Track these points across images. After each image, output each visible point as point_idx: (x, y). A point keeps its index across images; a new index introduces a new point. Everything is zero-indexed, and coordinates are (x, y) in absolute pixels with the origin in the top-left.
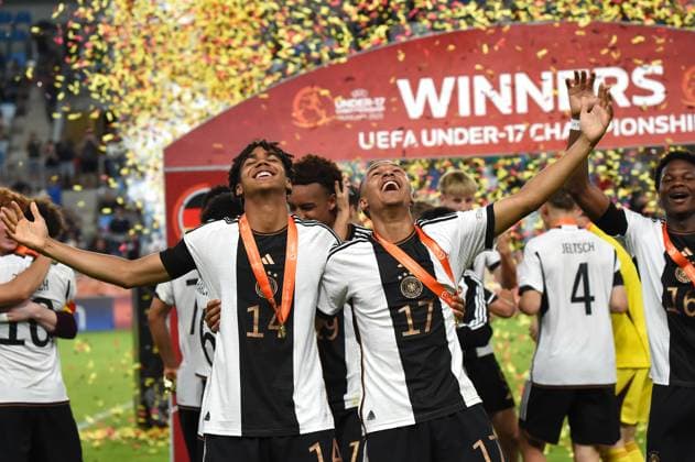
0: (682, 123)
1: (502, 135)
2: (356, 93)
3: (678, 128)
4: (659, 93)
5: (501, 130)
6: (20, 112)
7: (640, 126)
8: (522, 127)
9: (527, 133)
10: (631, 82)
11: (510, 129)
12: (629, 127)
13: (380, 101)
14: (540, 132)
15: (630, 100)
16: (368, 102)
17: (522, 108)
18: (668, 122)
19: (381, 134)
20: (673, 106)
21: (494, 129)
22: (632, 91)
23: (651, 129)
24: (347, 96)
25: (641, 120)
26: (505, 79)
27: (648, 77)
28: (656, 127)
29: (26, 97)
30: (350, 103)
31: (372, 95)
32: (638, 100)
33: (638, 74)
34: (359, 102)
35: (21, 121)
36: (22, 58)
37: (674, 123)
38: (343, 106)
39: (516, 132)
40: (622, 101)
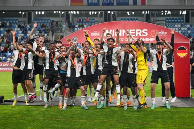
0: (150, 39)
2: (95, 32)
3: (150, 40)
4: (147, 34)
6: (48, 35)
8: (123, 39)
9: (124, 40)
10: (142, 32)
14: (126, 40)
17: (123, 35)
18: (148, 39)
20: (149, 36)
22: (142, 33)
24: (93, 32)
25: (144, 39)
26: (121, 30)
27: (145, 31)
28: (146, 40)
29: (49, 33)
30: (94, 33)
31: (98, 32)
32: (143, 35)
33: (143, 30)
34: (95, 33)
35: (48, 36)
36: (49, 26)
37: (149, 39)
38: (92, 33)
39: (122, 40)
40: (140, 35)
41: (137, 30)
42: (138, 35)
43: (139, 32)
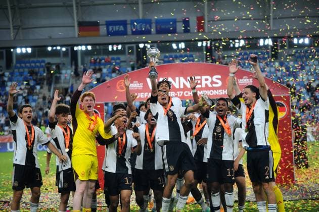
1: (176, 94)
4: (220, 83)
5: (176, 93)
7: (215, 92)
9: (183, 93)
10: (212, 80)
11: (178, 92)
12: (211, 93)
13: (142, 84)
14: (187, 94)
15: (212, 85)
16: (138, 84)
17: (182, 87)
18: (222, 92)
19: (141, 93)
21: (174, 93)
22: (212, 82)
23: (218, 93)
24: (132, 83)
25: (215, 91)
26: (177, 79)
27: (217, 79)
28: (219, 93)
29: (43, 84)
30: (133, 85)
31: (139, 83)
32: (215, 85)
33: (215, 77)
34: (136, 84)
36: (42, 73)
37: (224, 92)
38: (131, 85)
39: (180, 94)
40: (210, 85)
41: (204, 78)
42: (206, 85)
43: (207, 80)
